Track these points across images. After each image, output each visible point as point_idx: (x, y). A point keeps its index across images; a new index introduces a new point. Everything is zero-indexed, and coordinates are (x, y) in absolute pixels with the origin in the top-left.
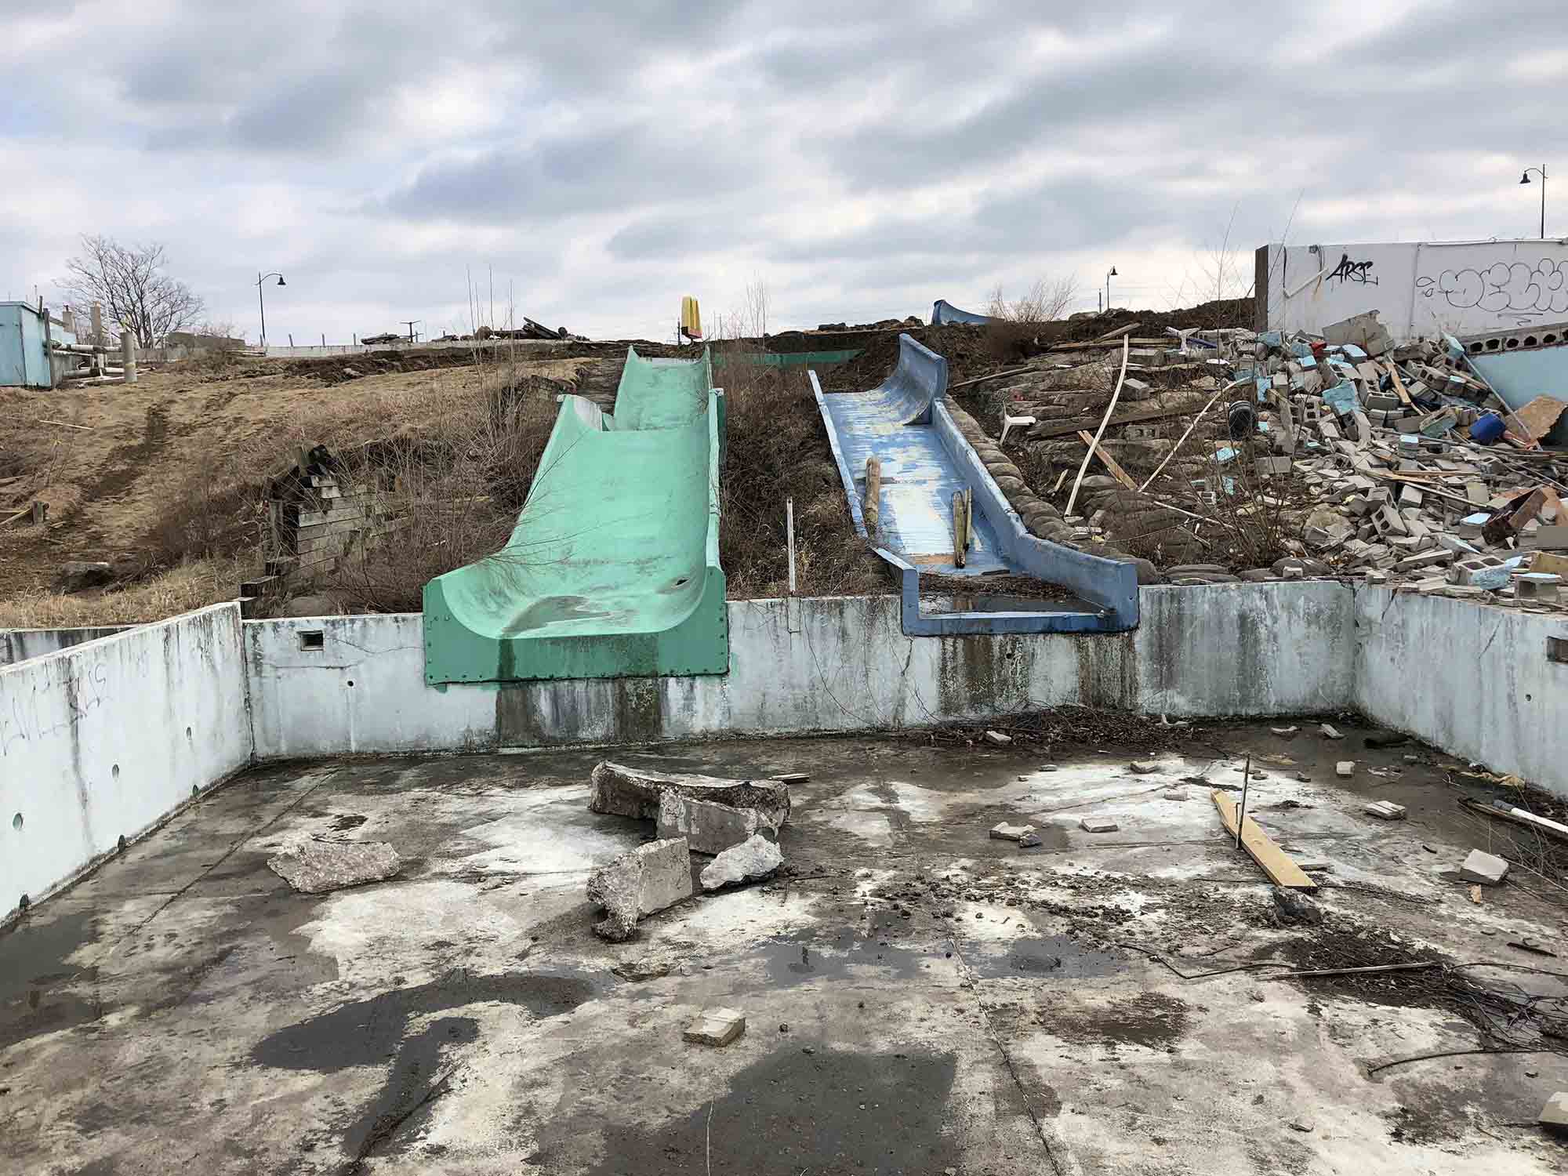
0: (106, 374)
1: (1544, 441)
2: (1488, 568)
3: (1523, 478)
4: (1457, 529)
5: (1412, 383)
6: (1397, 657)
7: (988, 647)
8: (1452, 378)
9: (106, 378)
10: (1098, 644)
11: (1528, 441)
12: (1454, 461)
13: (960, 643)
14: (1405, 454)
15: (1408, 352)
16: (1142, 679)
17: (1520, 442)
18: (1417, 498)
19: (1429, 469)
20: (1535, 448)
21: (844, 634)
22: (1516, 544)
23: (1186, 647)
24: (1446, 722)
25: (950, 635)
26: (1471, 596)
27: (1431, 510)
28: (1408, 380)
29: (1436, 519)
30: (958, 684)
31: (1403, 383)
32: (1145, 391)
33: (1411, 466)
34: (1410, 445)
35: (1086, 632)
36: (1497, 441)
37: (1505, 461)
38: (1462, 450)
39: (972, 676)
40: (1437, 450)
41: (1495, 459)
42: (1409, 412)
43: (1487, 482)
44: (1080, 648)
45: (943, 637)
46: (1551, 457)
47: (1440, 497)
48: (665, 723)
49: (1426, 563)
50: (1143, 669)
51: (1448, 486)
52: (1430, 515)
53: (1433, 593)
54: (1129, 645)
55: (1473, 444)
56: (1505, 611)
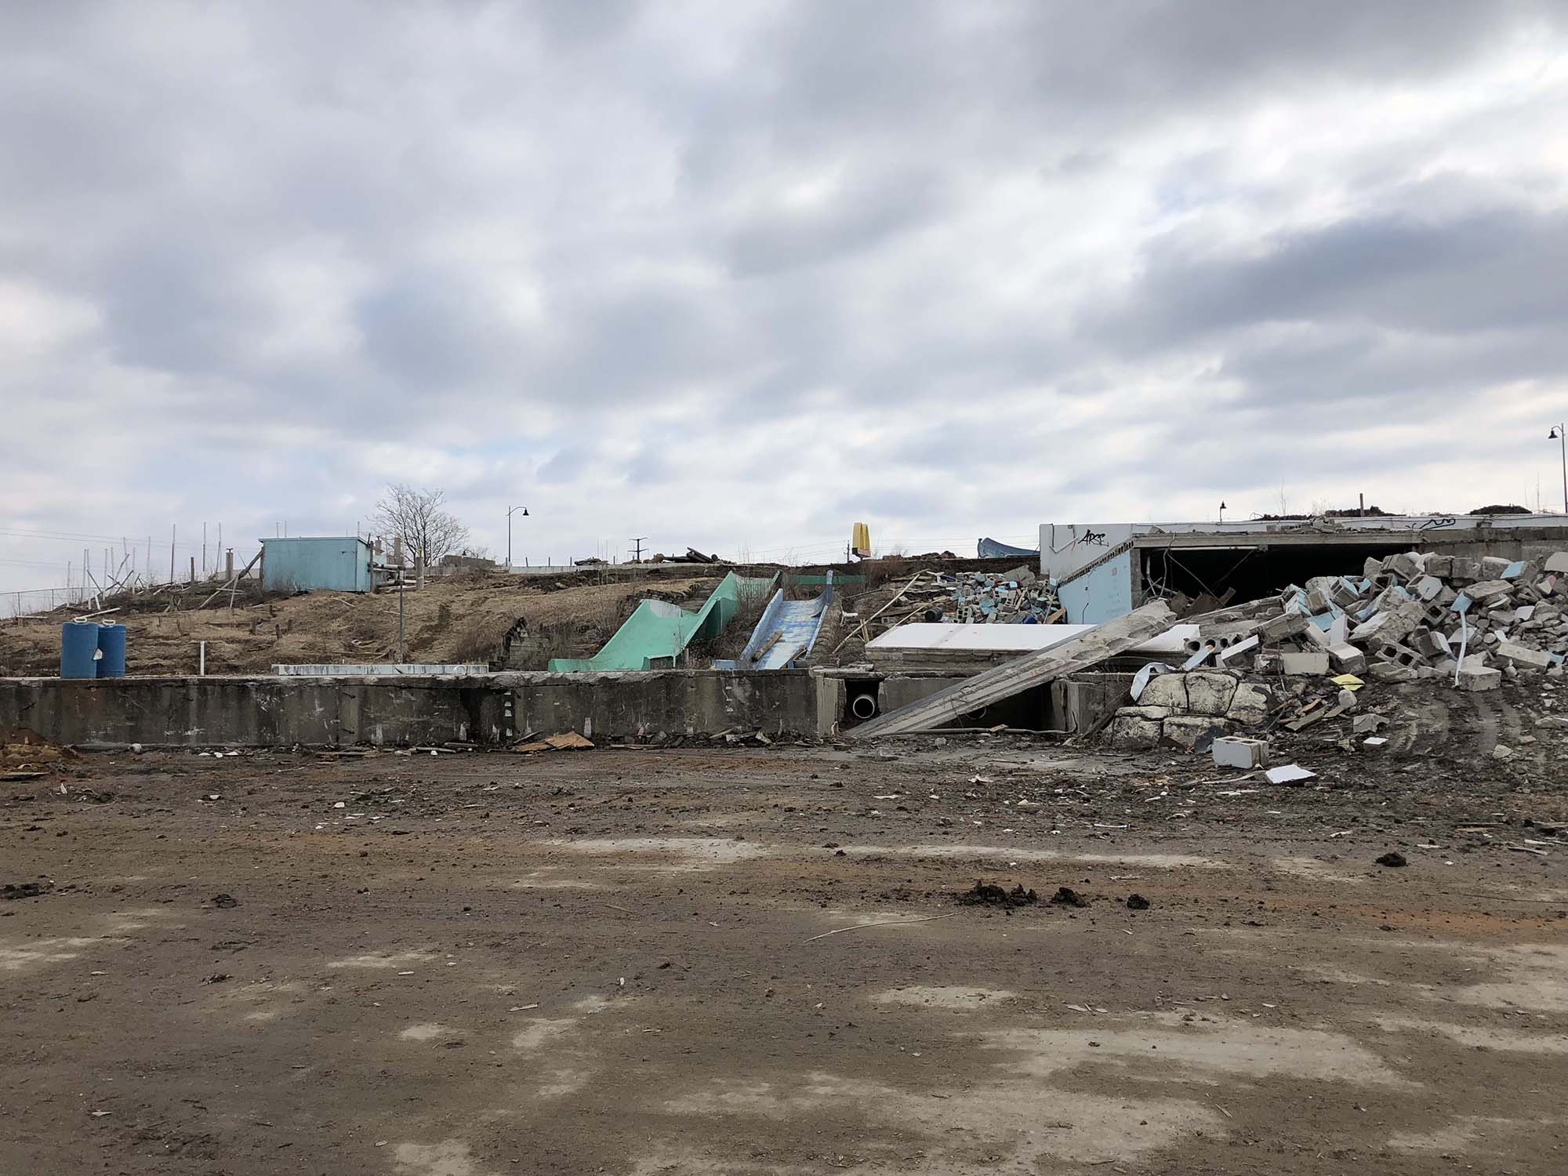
0: (405, 584)
9: (404, 587)
15: (1033, 585)
42: (1016, 614)
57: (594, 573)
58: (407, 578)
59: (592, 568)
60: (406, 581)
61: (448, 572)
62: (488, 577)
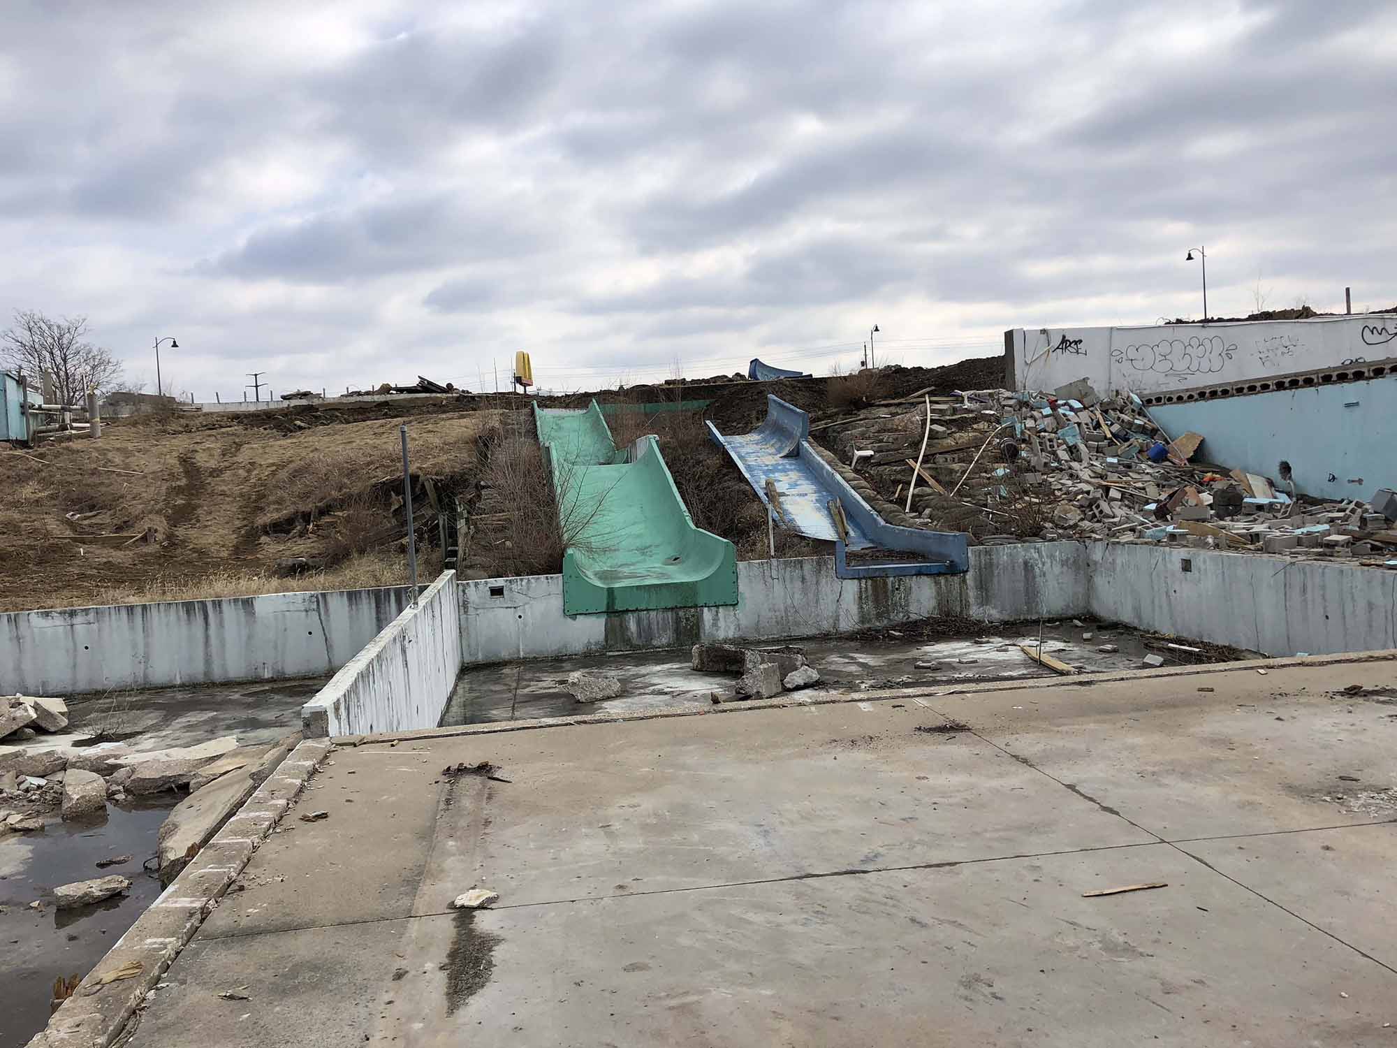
0: (72, 428)
1: (1190, 460)
2: (1154, 529)
3: (1179, 483)
4: (1142, 513)
5: (1112, 424)
6: (1111, 579)
7: (885, 584)
8: (1136, 421)
9: (73, 432)
10: (947, 581)
11: (1181, 460)
12: (1139, 473)
13: (870, 582)
14: (1111, 469)
15: (1108, 405)
16: (972, 600)
17: (1177, 461)
18: (1118, 496)
19: (1124, 479)
20: (1185, 464)
21: (803, 580)
22: (1172, 519)
23: (995, 580)
24: (1137, 611)
25: (864, 578)
26: (1146, 543)
27: (1127, 502)
28: (1109, 423)
29: (1130, 508)
30: (869, 607)
31: (1107, 424)
32: (944, 432)
33: (1115, 477)
34: (1113, 463)
35: (939, 574)
36: (1164, 461)
37: (1168, 473)
38: (1143, 466)
39: (877, 601)
40: (1129, 467)
41: (1162, 471)
42: (1111, 444)
43: (1158, 485)
44: (937, 583)
45: (859, 579)
46: (1194, 470)
47: (1131, 495)
48: (702, 635)
49: (1124, 530)
50: (972, 594)
51: (1136, 488)
52: (1126, 506)
53: (1126, 543)
54: (964, 581)
55: (1150, 463)
56: (1162, 548)
57: (310, 408)
58: (75, 421)
59: (304, 402)
60: (75, 425)
61: (125, 413)
62: (179, 417)
